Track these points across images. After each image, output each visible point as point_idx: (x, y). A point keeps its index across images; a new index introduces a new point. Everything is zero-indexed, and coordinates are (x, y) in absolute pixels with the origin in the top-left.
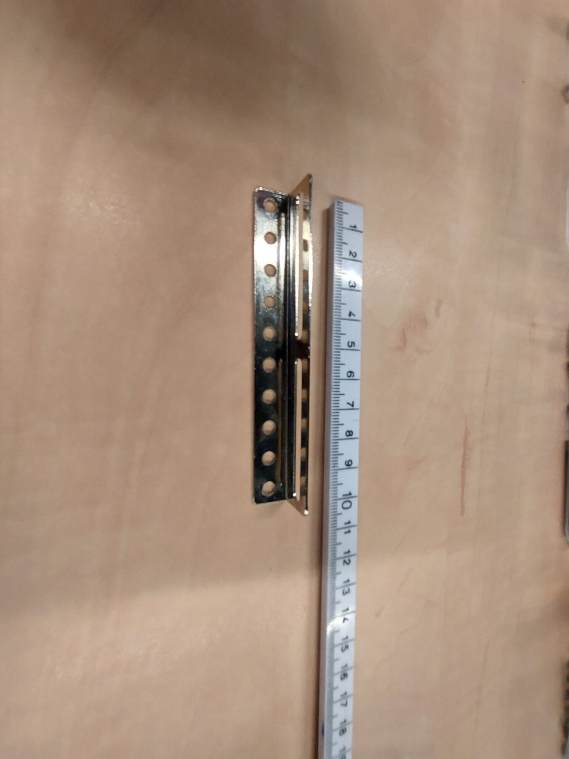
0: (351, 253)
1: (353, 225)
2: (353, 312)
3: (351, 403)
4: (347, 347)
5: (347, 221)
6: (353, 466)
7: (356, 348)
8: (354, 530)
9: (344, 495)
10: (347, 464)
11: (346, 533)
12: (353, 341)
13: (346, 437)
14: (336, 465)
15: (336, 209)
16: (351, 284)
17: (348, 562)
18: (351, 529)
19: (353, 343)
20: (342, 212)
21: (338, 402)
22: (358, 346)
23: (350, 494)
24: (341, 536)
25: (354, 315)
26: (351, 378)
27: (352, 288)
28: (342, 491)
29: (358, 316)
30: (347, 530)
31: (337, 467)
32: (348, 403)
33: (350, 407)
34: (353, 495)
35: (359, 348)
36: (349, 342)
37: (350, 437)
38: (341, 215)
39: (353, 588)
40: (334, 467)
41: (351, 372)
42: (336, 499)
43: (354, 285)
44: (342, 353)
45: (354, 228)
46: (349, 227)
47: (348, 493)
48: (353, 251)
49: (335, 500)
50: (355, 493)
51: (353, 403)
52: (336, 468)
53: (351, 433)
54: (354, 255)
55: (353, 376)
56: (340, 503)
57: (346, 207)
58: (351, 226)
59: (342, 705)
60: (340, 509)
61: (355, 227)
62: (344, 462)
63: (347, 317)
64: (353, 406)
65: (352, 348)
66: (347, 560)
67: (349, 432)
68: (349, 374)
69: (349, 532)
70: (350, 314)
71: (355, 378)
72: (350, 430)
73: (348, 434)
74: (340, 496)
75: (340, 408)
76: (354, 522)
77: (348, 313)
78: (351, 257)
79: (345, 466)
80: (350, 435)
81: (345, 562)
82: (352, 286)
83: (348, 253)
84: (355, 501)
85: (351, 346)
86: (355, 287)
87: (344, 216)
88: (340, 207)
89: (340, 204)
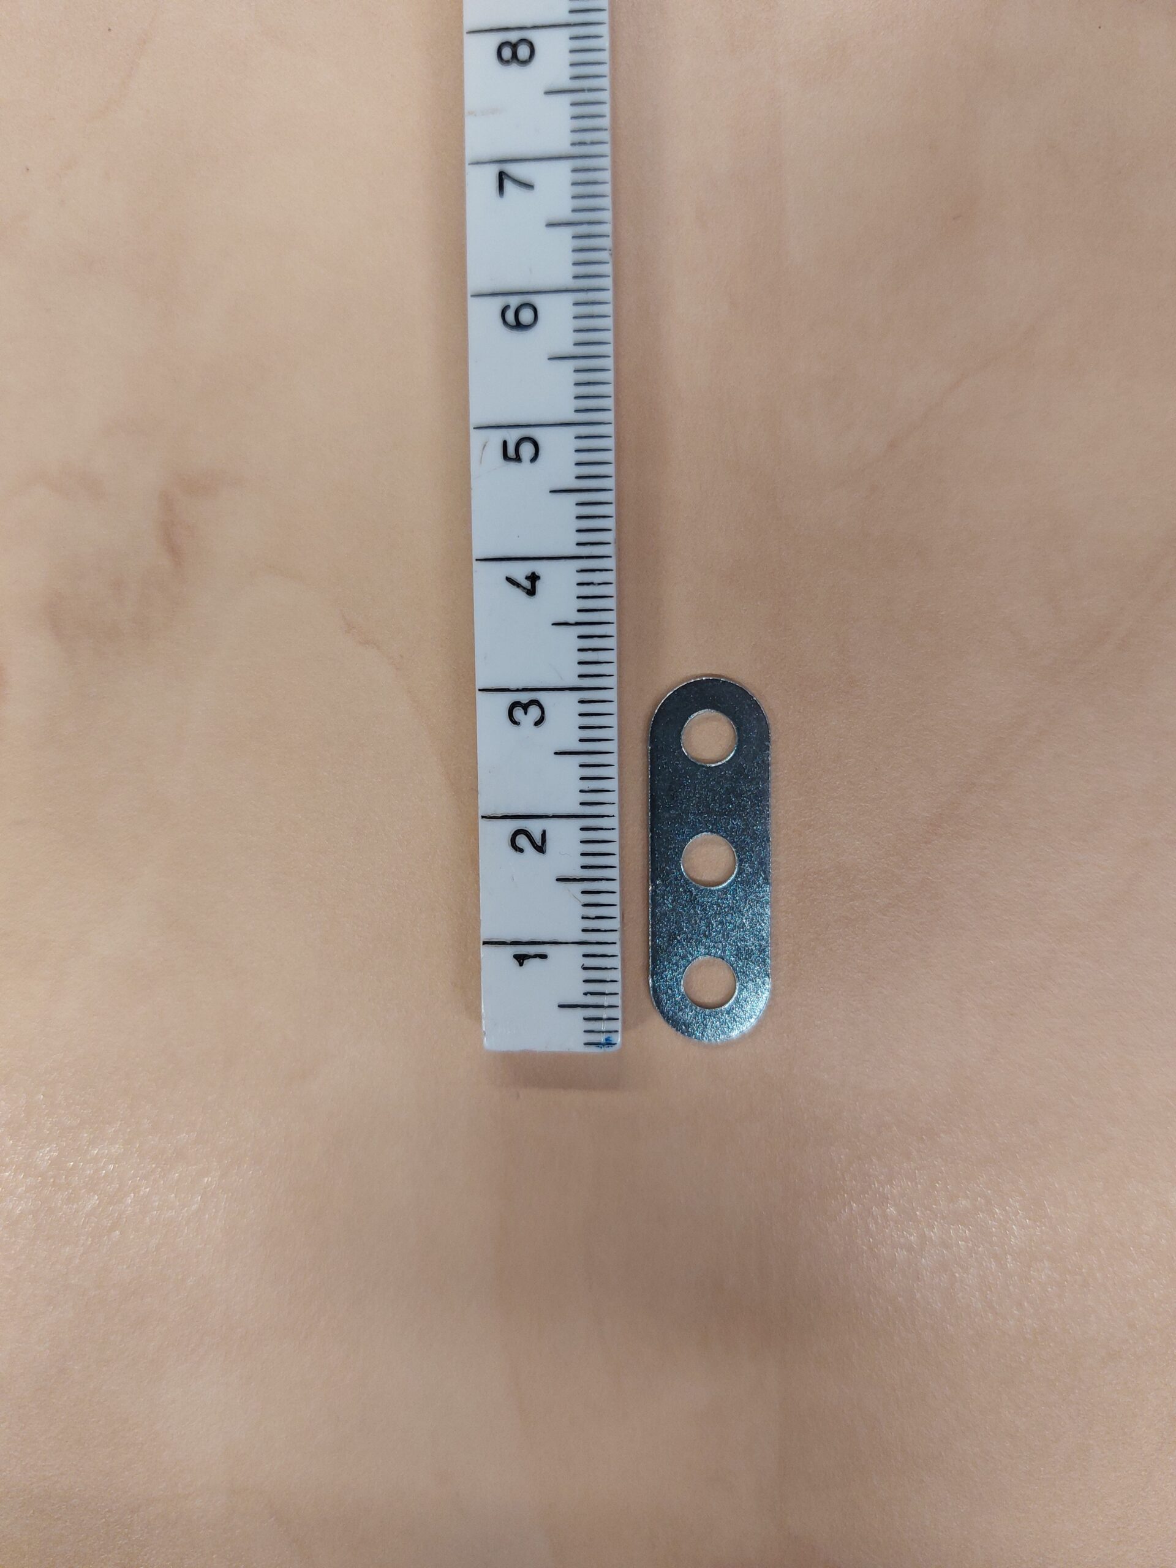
21: (581, 190)
75: (567, 165)
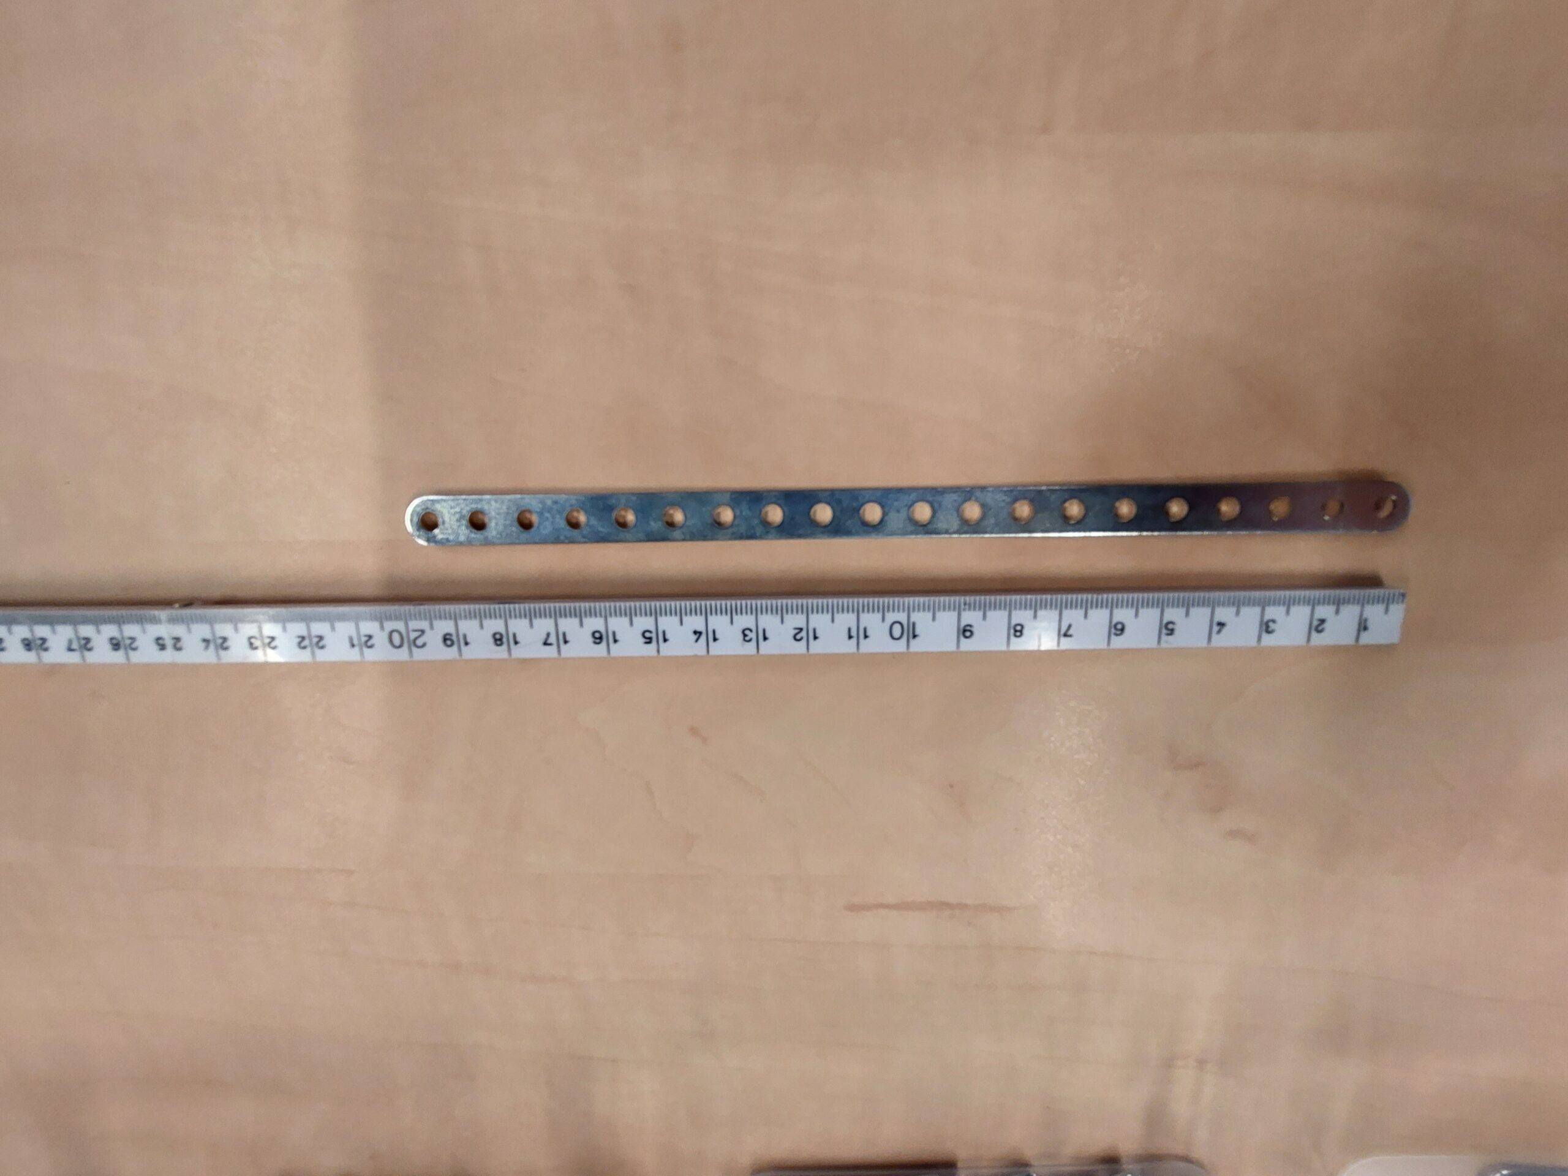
0: (1322, 621)
1: (1370, 624)
2: (1225, 630)
3: (1070, 632)
4: (1165, 621)
5: (1374, 612)
6: (962, 639)
7: (1164, 638)
8: (850, 647)
9: (914, 624)
10: (968, 628)
11: (849, 630)
12: (1176, 632)
13: (1013, 623)
14: (967, 607)
15: (1392, 591)
16: (1271, 624)
17: (798, 637)
18: (854, 640)
19: (1171, 632)
20: (1388, 601)
22: (1167, 642)
23: (915, 636)
24: (847, 620)
25: (1219, 632)
26: (1113, 630)
27: (1264, 627)
28: (921, 619)
29: (1218, 641)
30: (854, 633)
31: (964, 610)
32: (1070, 626)
33: (1063, 631)
34: (913, 642)
35: (1163, 645)
36: (1172, 623)
37: (1012, 631)
38: (1383, 602)
39: (750, 648)
40: (965, 604)
41: (1122, 630)
42: (909, 611)
43: (1270, 629)
44: (1156, 612)
45: (1363, 626)
46: (1365, 616)
47: (916, 633)
48: (1326, 625)
49: (909, 608)
50: (916, 646)
51: (1070, 636)
52: (963, 606)
53: (1018, 634)
54: (1320, 628)
55: (1117, 635)
56: (902, 617)
57: (1397, 611)
58: (1366, 620)
59: (548, 635)
60: (891, 617)
61: (1365, 628)
62: (973, 624)
63: (1217, 619)
64: (1065, 635)
65: (1164, 631)
66: (803, 634)
67: (1021, 631)
68: (1119, 627)
69: (850, 637)
70: (1221, 625)
71: (1113, 637)
72: (1025, 631)
73: (1019, 628)
74: (916, 617)
76: (867, 647)
77: (1222, 621)
78: (1315, 623)
79: (963, 623)
80: (1016, 631)
81: (801, 630)
82: (1268, 627)
83: (1322, 616)
84: (900, 646)
85: (1167, 628)
86: (1268, 632)
87: (1381, 608)
88: (1396, 599)
89: (1401, 597)
